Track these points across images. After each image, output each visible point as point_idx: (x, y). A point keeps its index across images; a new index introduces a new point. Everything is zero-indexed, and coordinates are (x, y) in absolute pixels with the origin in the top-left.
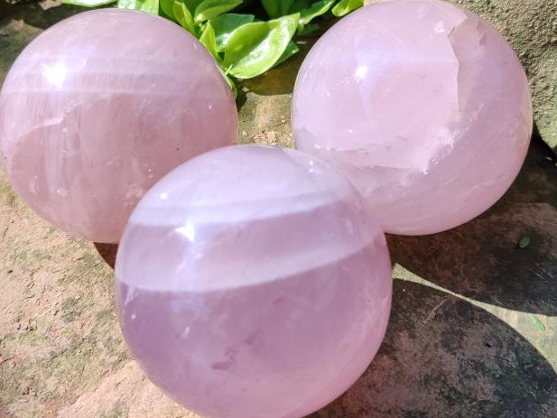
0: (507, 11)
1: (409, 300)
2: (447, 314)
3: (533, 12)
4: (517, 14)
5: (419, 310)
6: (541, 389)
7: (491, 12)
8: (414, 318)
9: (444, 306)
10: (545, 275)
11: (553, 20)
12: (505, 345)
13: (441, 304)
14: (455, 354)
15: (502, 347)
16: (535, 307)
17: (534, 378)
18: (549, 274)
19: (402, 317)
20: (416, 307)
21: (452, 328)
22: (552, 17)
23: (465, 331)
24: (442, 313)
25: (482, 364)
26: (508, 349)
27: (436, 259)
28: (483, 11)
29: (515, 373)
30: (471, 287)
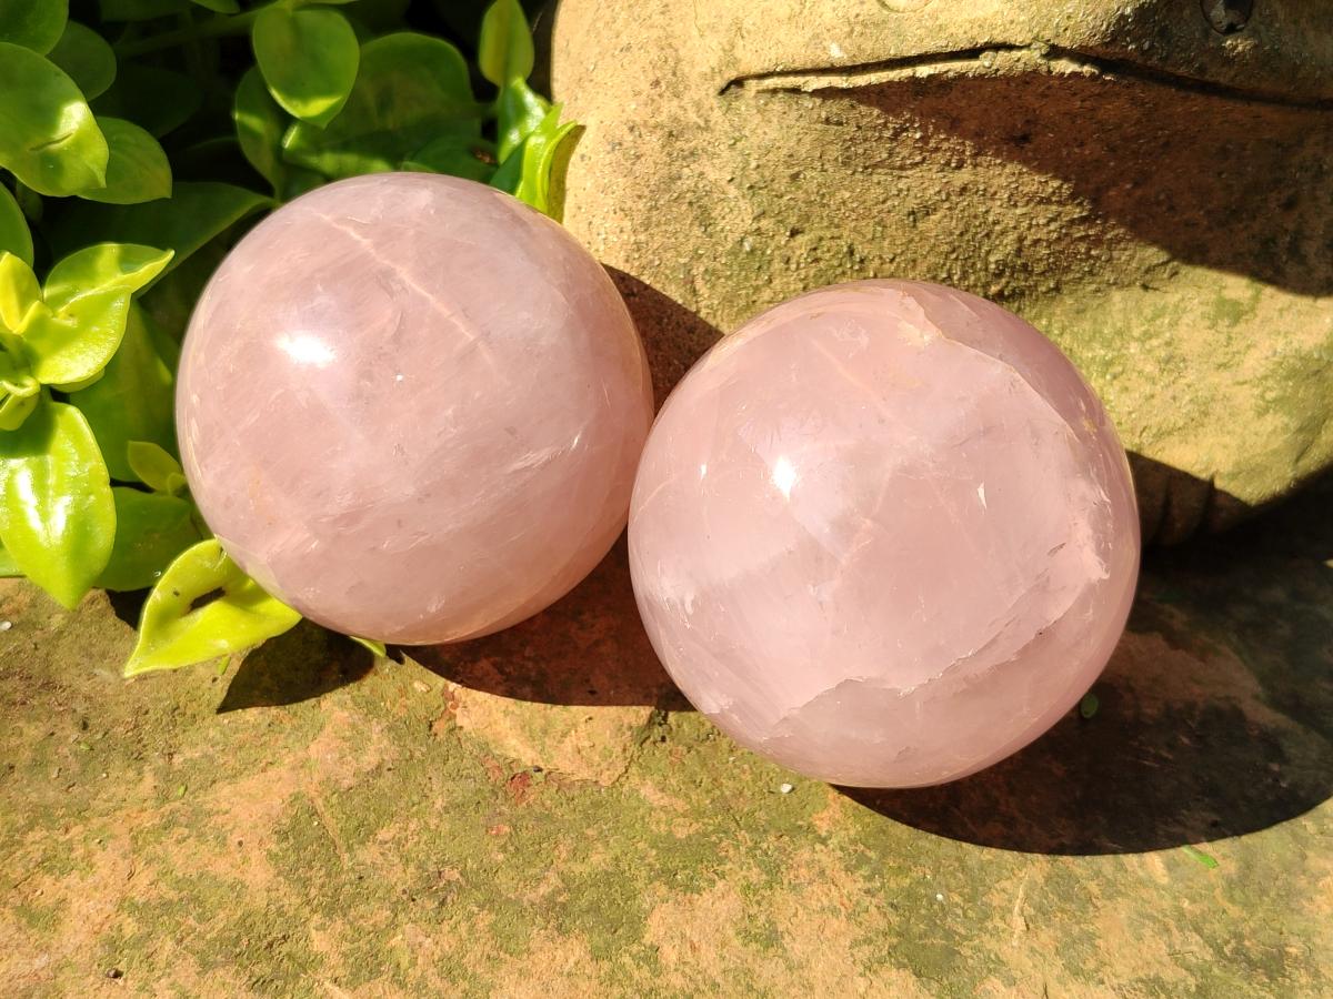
0: (892, 261)
1: (960, 912)
2: (1040, 909)
3: (946, 248)
4: (914, 261)
5: (989, 925)
6: (1272, 979)
7: (861, 270)
8: (991, 944)
9: (1027, 898)
10: (1158, 758)
11: (988, 253)
12: (1172, 924)
13: (1021, 894)
14: (1102, 982)
15: (1168, 930)
16: (1177, 830)
17: (1252, 964)
18: (1165, 754)
19: (969, 953)
20: (981, 921)
21: (1067, 933)
22: (985, 248)
23: (1091, 928)
24: (1033, 912)
25: (1157, 980)
26: (1181, 930)
27: (957, 807)
28: (844, 273)
29: (1216, 971)
30: (1052, 837)
